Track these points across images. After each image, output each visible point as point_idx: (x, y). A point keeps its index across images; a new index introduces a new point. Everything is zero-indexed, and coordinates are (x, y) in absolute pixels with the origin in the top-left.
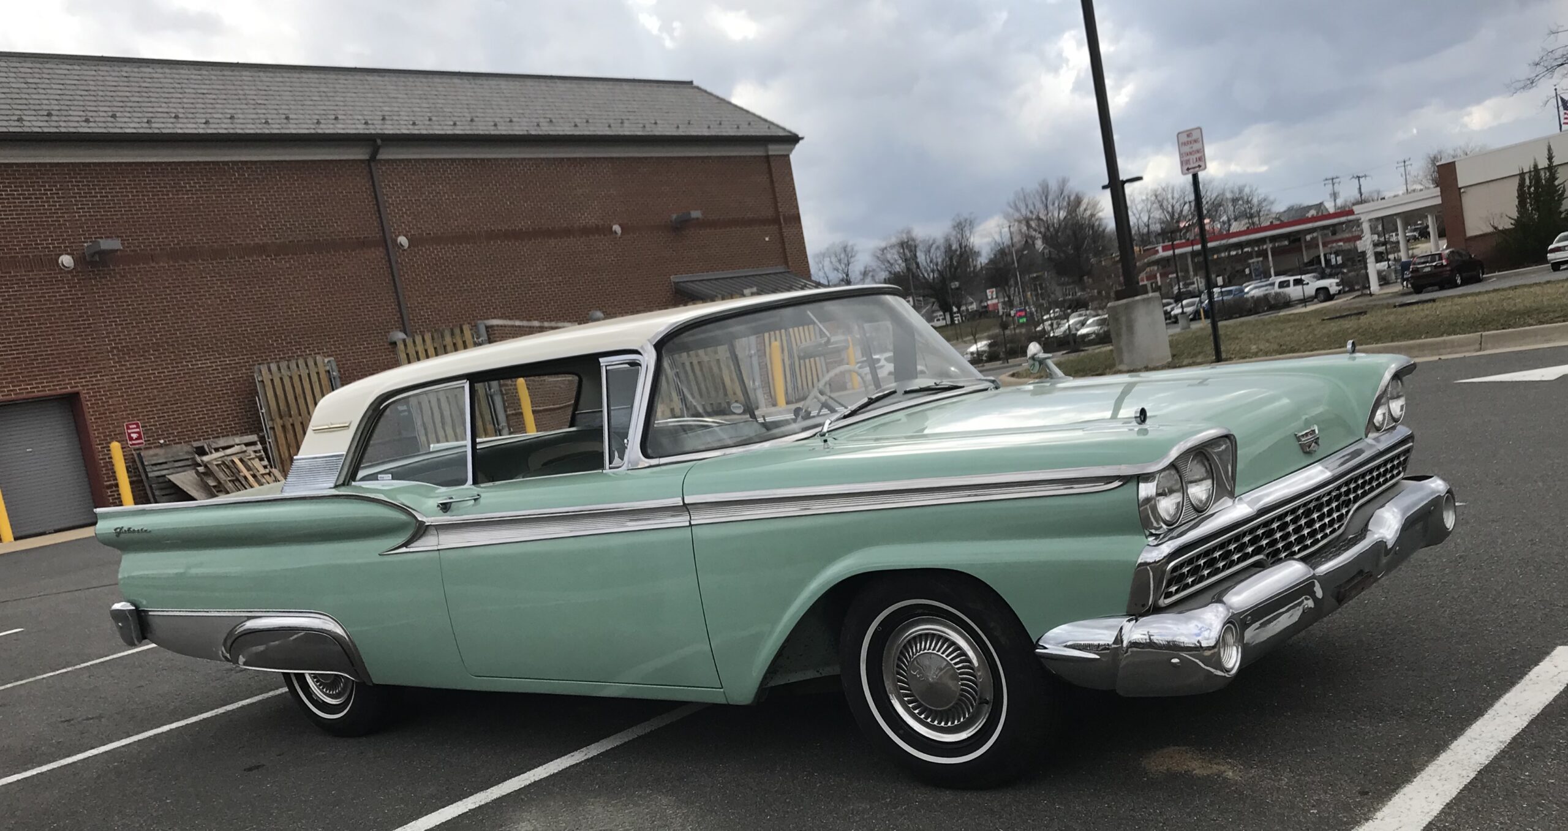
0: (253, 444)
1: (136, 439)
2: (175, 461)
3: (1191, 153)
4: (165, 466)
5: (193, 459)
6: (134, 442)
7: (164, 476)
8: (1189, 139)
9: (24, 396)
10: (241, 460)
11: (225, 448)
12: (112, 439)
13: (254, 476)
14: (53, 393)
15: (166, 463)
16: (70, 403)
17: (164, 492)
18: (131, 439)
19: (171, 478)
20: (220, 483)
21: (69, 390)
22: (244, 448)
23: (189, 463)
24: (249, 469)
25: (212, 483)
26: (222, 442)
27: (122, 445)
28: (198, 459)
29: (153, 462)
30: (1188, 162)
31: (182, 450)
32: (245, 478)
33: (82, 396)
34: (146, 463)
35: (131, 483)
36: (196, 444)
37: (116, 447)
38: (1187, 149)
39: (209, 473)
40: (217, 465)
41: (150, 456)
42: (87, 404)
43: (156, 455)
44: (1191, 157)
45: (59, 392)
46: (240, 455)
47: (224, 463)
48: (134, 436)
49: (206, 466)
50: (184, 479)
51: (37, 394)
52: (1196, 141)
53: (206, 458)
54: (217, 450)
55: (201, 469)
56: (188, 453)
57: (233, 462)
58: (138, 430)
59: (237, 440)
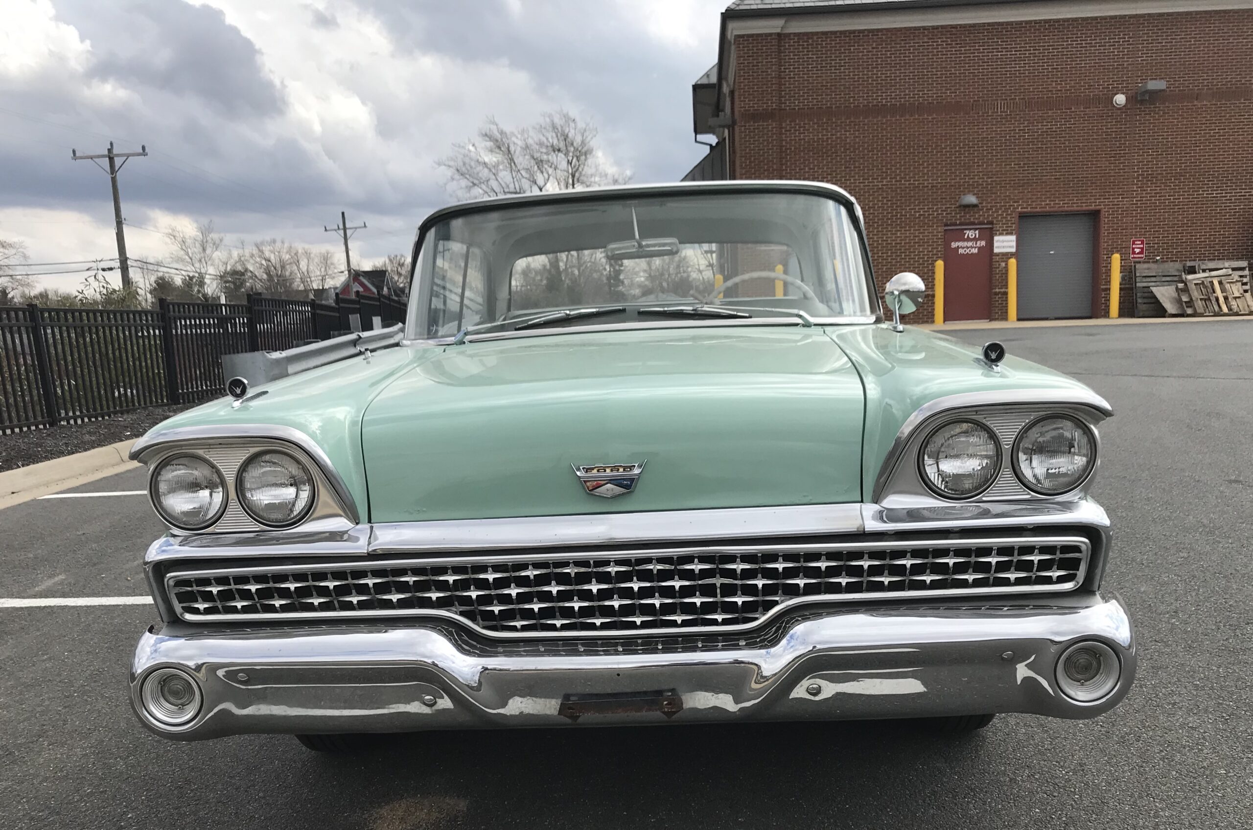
0: (1243, 269)
1: (1138, 253)
2: (1164, 276)
4: (1153, 279)
5: (1180, 276)
6: (1135, 256)
7: (1149, 287)
9: (1056, 209)
10: (1220, 283)
11: (1211, 270)
12: (1117, 252)
13: (1226, 298)
14: (1079, 208)
15: (1155, 276)
16: (1094, 216)
17: (1146, 301)
18: (1134, 253)
19: (1154, 289)
20: (1191, 299)
21: (1093, 207)
22: (1230, 272)
23: (1176, 279)
24: (1223, 290)
25: (1185, 299)
26: (1211, 265)
27: (1121, 257)
28: (1184, 276)
29: (1145, 275)
31: (1173, 267)
32: (1217, 299)
33: (1102, 213)
34: (1138, 275)
35: (1121, 289)
36: (1189, 264)
37: (1116, 257)
39: (1186, 290)
40: (1196, 284)
41: (1142, 269)
42: (1104, 219)
43: (1148, 269)
45: (1084, 208)
46: (1219, 279)
47: (1203, 283)
48: (1137, 251)
49: (1186, 284)
50: (1165, 294)
51: (1076, 208)
53: (1190, 277)
54: (1204, 271)
55: (1181, 285)
56: (1178, 270)
57: (1212, 283)
58: (1142, 246)
59: (1227, 264)
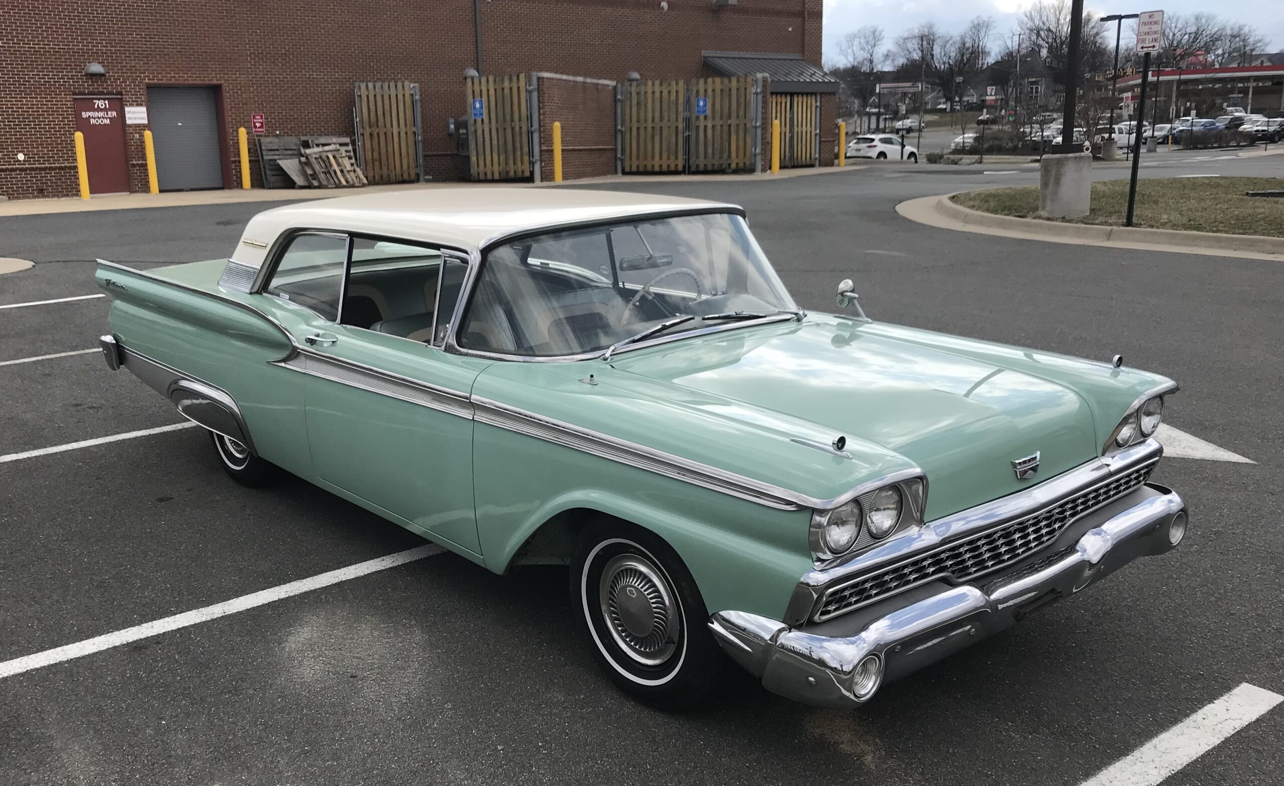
0: (346, 145)
1: (259, 128)
2: (285, 150)
3: (1148, 33)
4: (277, 152)
5: (299, 150)
6: (257, 130)
7: (275, 160)
8: (1151, 20)
9: (181, 82)
10: (334, 157)
11: (324, 145)
12: (241, 126)
13: (342, 171)
14: (202, 82)
15: (277, 150)
16: (215, 91)
17: (273, 173)
18: (255, 127)
19: (280, 162)
20: (315, 172)
21: (215, 82)
22: (338, 146)
23: (296, 152)
24: (339, 165)
25: (309, 172)
26: (322, 140)
27: (248, 130)
28: (303, 151)
29: (269, 148)
30: (1143, 41)
31: (292, 141)
32: (335, 172)
33: (223, 87)
34: (263, 148)
35: (250, 161)
36: (303, 138)
37: (242, 131)
38: (1145, 29)
39: (308, 163)
40: (316, 158)
41: (268, 142)
42: (226, 95)
43: (271, 143)
44: (1148, 37)
45: (207, 82)
46: (335, 153)
47: (321, 157)
48: (258, 125)
49: (307, 158)
50: (290, 166)
51: (191, 82)
52: (1156, 23)
53: (308, 151)
54: (318, 145)
55: (303, 159)
56: (296, 144)
57: (328, 157)
58: (261, 121)
59: (334, 140)
